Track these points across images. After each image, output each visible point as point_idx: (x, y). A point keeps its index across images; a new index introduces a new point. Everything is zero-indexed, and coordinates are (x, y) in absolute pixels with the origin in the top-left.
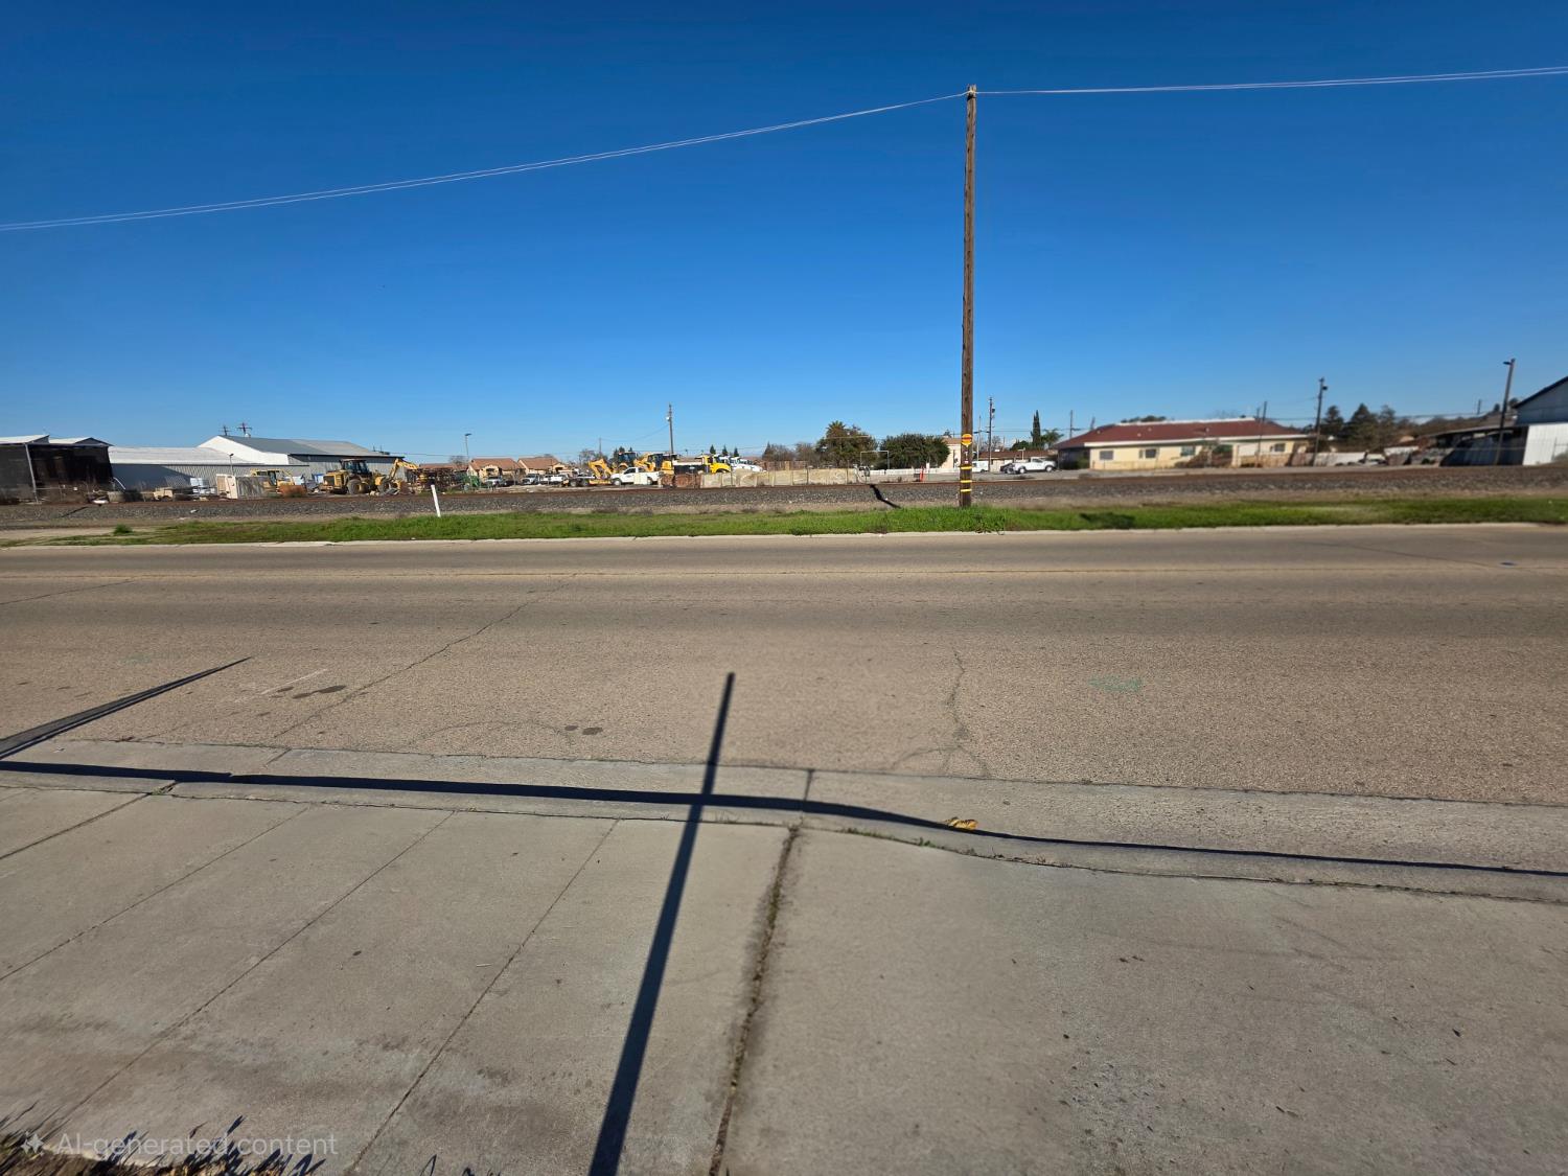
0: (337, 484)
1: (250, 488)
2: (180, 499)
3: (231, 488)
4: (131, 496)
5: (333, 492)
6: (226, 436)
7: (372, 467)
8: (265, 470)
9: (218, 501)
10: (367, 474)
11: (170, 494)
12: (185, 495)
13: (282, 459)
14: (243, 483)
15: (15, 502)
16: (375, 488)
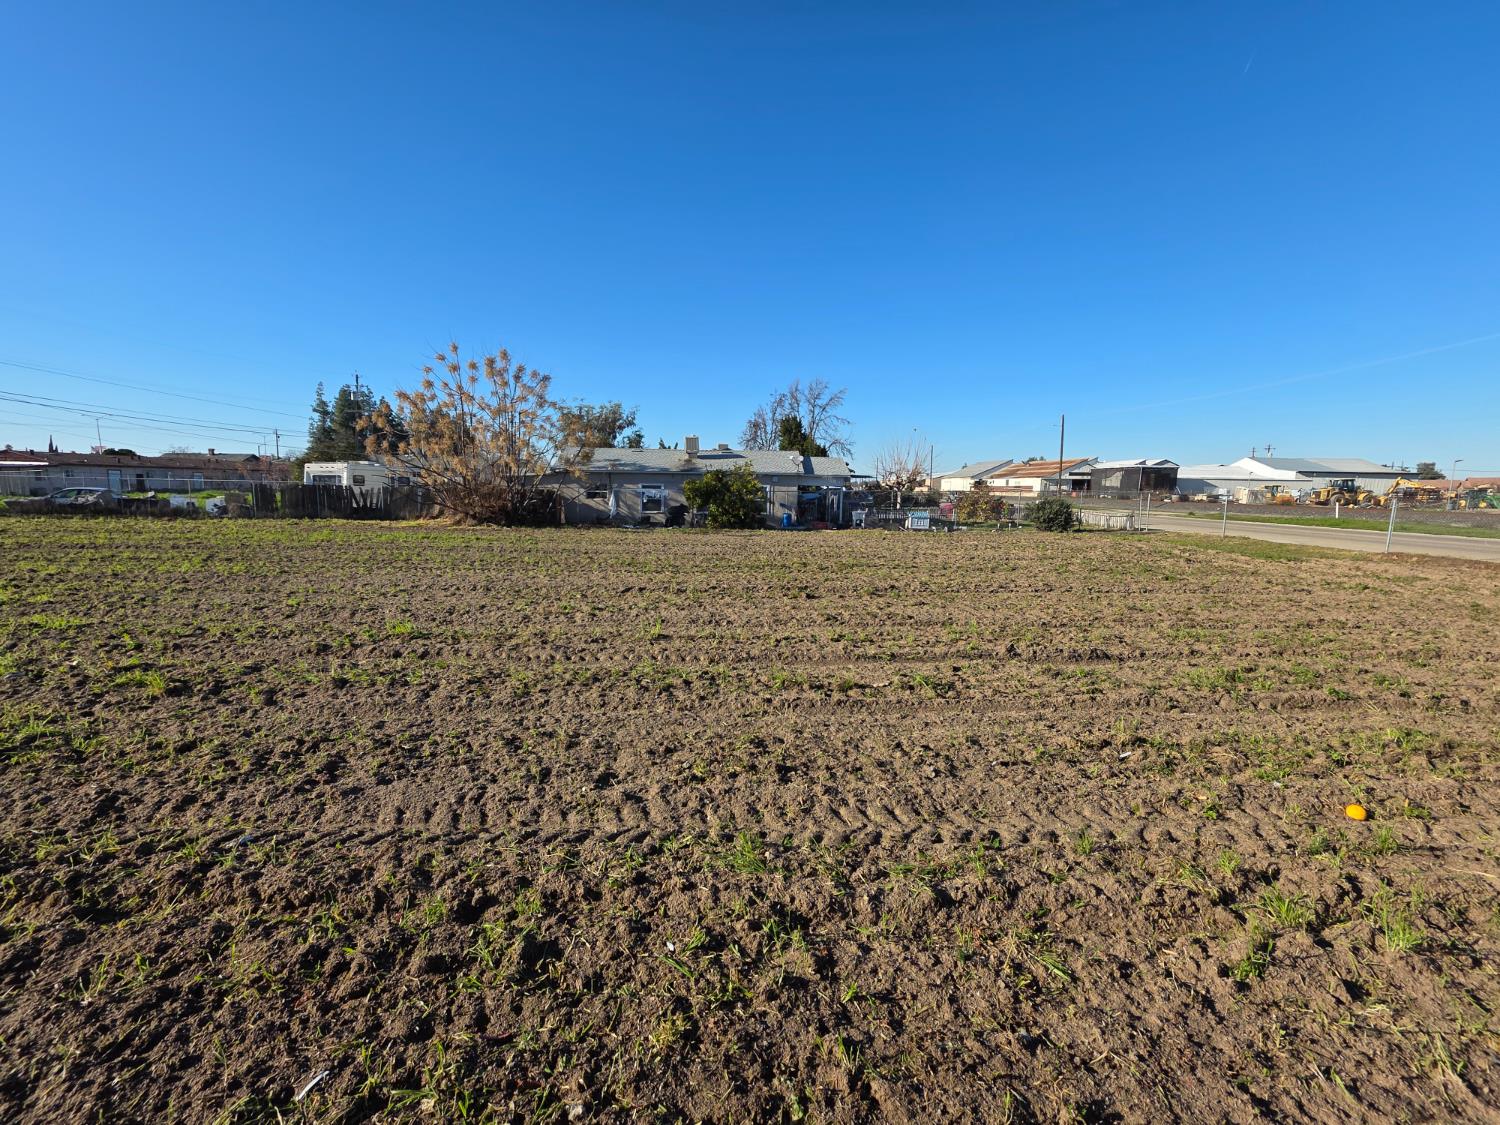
0: (1323, 498)
1: (1256, 497)
2: (1210, 502)
3: (1244, 498)
4: (1184, 499)
5: (1317, 503)
6: (1253, 458)
7: (1359, 482)
8: (1271, 484)
9: (1233, 504)
10: (1354, 490)
11: (1205, 498)
12: (1214, 499)
13: (1291, 475)
14: (1254, 494)
15: (1128, 498)
16: (1356, 502)
